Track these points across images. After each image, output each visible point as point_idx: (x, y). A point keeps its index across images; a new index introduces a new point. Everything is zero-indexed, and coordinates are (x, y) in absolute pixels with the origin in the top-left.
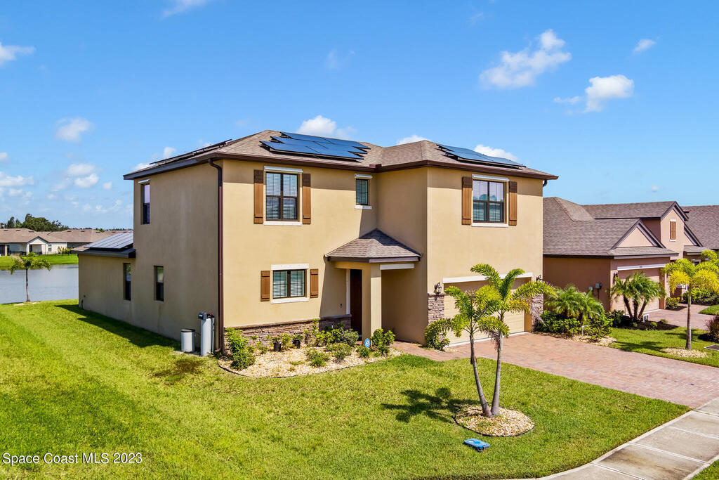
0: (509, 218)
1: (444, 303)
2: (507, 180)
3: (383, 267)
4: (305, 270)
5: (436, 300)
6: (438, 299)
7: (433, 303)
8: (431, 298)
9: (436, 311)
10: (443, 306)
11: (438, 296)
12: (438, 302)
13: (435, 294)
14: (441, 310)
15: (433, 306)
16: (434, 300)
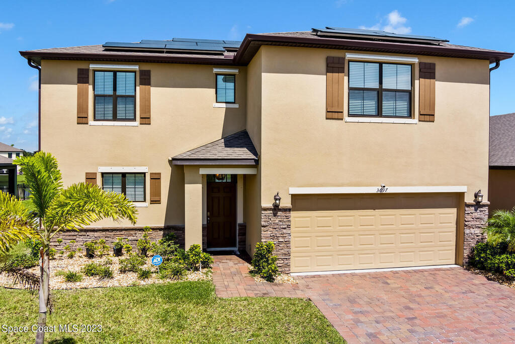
0: (419, 112)
1: (291, 219)
2: (415, 60)
3: (203, 171)
4: (144, 174)
5: (275, 215)
6: (279, 213)
7: (270, 217)
8: (266, 212)
9: (275, 228)
10: (287, 223)
11: (280, 210)
12: (279, 217)
13: (273, 208)
14: (284, 228)
15: (270, 222)
16: (272, 214)
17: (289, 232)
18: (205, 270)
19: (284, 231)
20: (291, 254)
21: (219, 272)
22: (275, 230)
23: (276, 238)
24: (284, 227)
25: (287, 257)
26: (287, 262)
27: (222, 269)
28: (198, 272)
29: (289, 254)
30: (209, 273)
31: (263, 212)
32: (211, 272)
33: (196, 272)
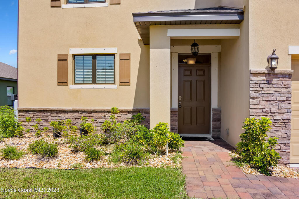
1: (291, 89)
4: (114, 55)
5: (269, 82)
6: (275, 80)
7: (262, 86)
8: (257, 79)
9: (270, 101)
10: (287, 95)
11: (276, 75)
12: (275, 86)
13: (266, 72)
14: (283, 101)
15: (263, 92)
16: (265, 82)
17: (289, 107)
18: (173, 155)
19: (283, 105)
20: (291, 138)
21: (191, 157)
22: (268, 103)
23: (270, 114)
24: (282, 99)
25: (286, 142)
26: (284, 148)
27: (195, 155)
28: (164, 157)
29: (288, 137)
30: (178, 158)
31: (252, 78)
32: (180, 157)
33: (161, 156)
